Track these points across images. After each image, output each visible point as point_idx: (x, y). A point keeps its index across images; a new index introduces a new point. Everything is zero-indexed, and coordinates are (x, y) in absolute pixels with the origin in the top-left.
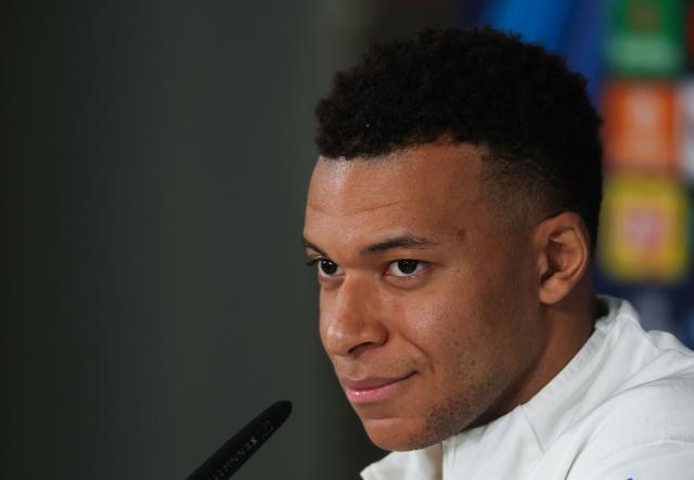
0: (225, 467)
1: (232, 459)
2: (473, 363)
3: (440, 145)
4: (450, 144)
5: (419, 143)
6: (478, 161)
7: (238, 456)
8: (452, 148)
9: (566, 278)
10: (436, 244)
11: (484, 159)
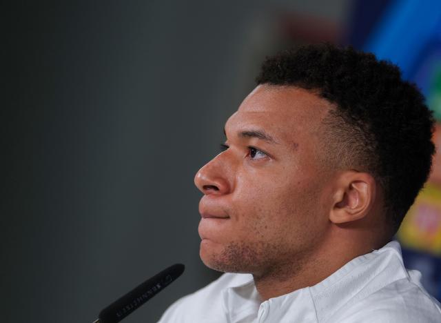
0: (138, 299)
1: (143, 296)
2: (266, 227)
3: (311, 93)
4: (316, 95)
5: (300, 86)
6: (326, 112)
7: (148, 294)
8: (316, 97)
9: (349, 213)
10: (276, 143)
11: (331, 112)
